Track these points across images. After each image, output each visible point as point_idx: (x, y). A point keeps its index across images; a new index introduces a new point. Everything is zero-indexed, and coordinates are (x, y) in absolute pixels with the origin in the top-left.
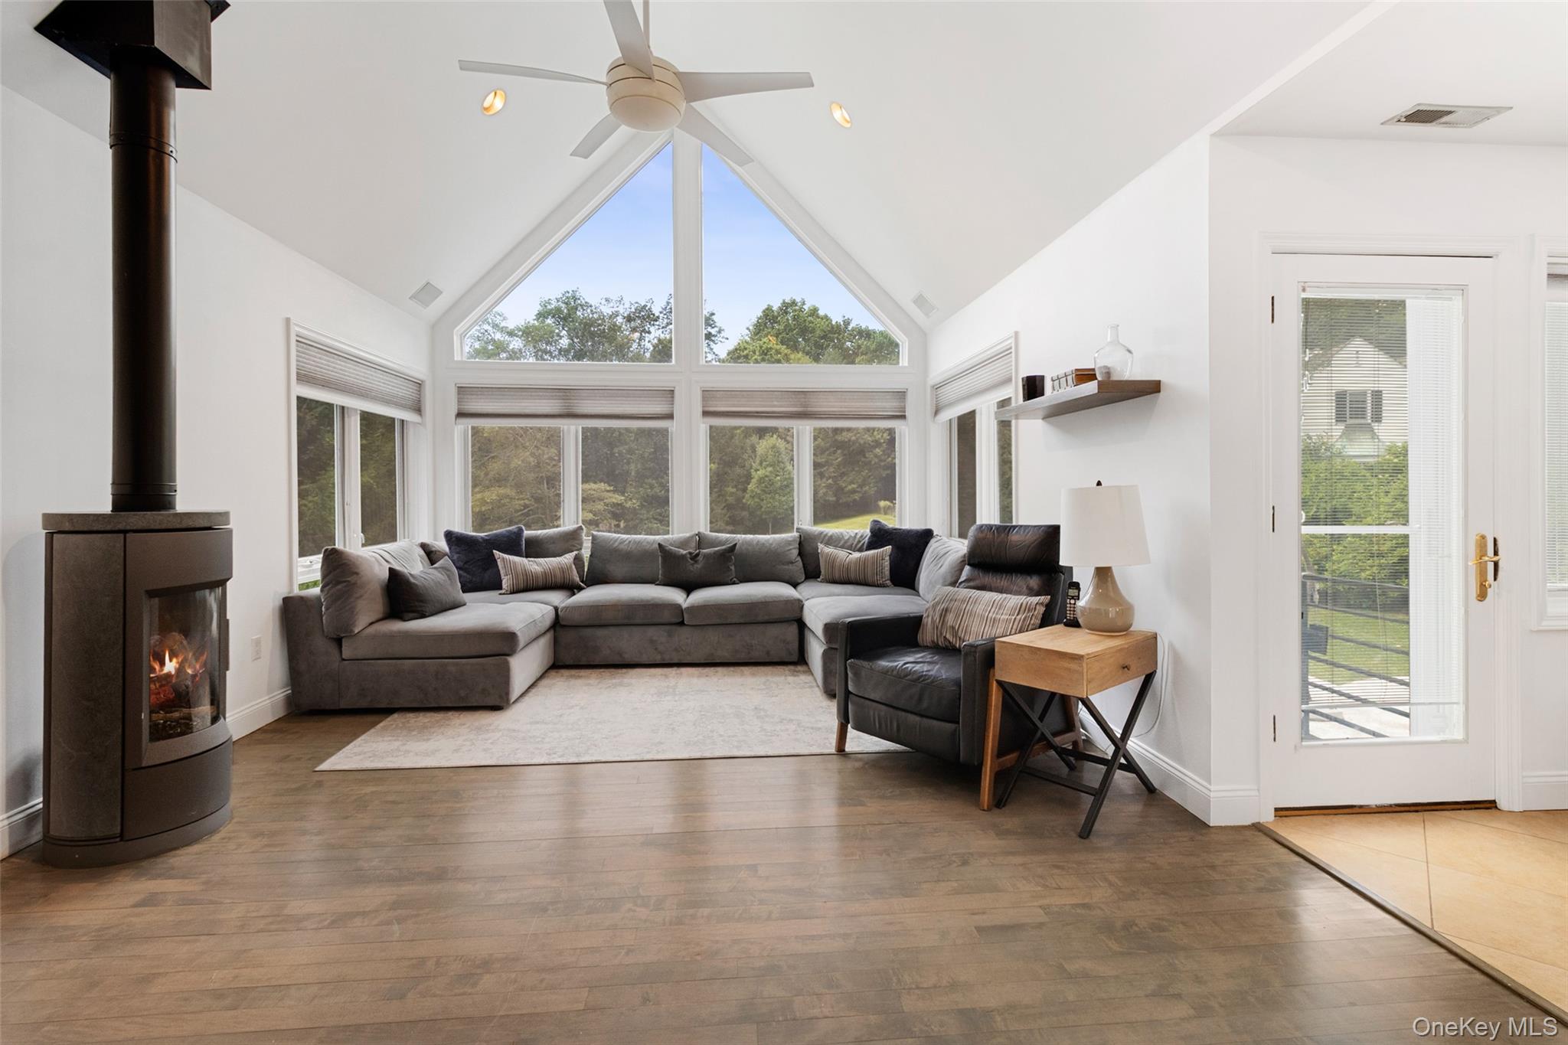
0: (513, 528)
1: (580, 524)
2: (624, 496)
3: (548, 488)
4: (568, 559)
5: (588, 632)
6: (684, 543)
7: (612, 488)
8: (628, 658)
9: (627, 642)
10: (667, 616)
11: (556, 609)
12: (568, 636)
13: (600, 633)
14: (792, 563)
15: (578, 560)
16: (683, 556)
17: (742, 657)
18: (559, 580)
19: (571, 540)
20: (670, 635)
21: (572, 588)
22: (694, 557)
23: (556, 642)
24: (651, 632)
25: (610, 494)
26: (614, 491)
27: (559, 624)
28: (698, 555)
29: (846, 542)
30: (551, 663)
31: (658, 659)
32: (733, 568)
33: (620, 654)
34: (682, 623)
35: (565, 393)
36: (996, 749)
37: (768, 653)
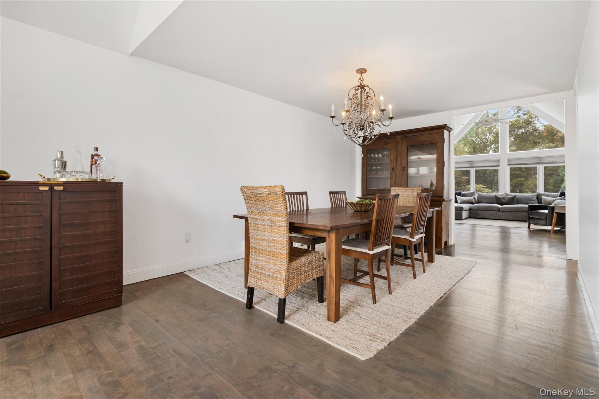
0: (459, 191)
1: (475, 191)
2: (491, 190)
3: (457, 187)
4: (472, 198)
5: (477, 211)
6: (501, 195)
7: (485, 186)
8: (486, 217)
9: (487, 214)
10: (496, 209)
11: (470, 207)
12: (473, 212)
13: (480, 211)
14: (534, 201)
15: (474, 198)
16: (501, 198)
17: (515, 219)
18: (470, 202)
19: (472, 194)
20: (496, 213)
21: (473, 203)
22: (504, 198)
23: (470, 213)
24: (492, 212)
25: (485, 189)
26: (486, 188)
27: (470, 209)
28: (505, 198)
29: (552, 196)
30: (469, 217)
31: (493, 218)
32: (515, 201)
33: (484, 216)
34: (499, 211)
35: (471, 162)
36: (555, 223)
37: (522, 219)
